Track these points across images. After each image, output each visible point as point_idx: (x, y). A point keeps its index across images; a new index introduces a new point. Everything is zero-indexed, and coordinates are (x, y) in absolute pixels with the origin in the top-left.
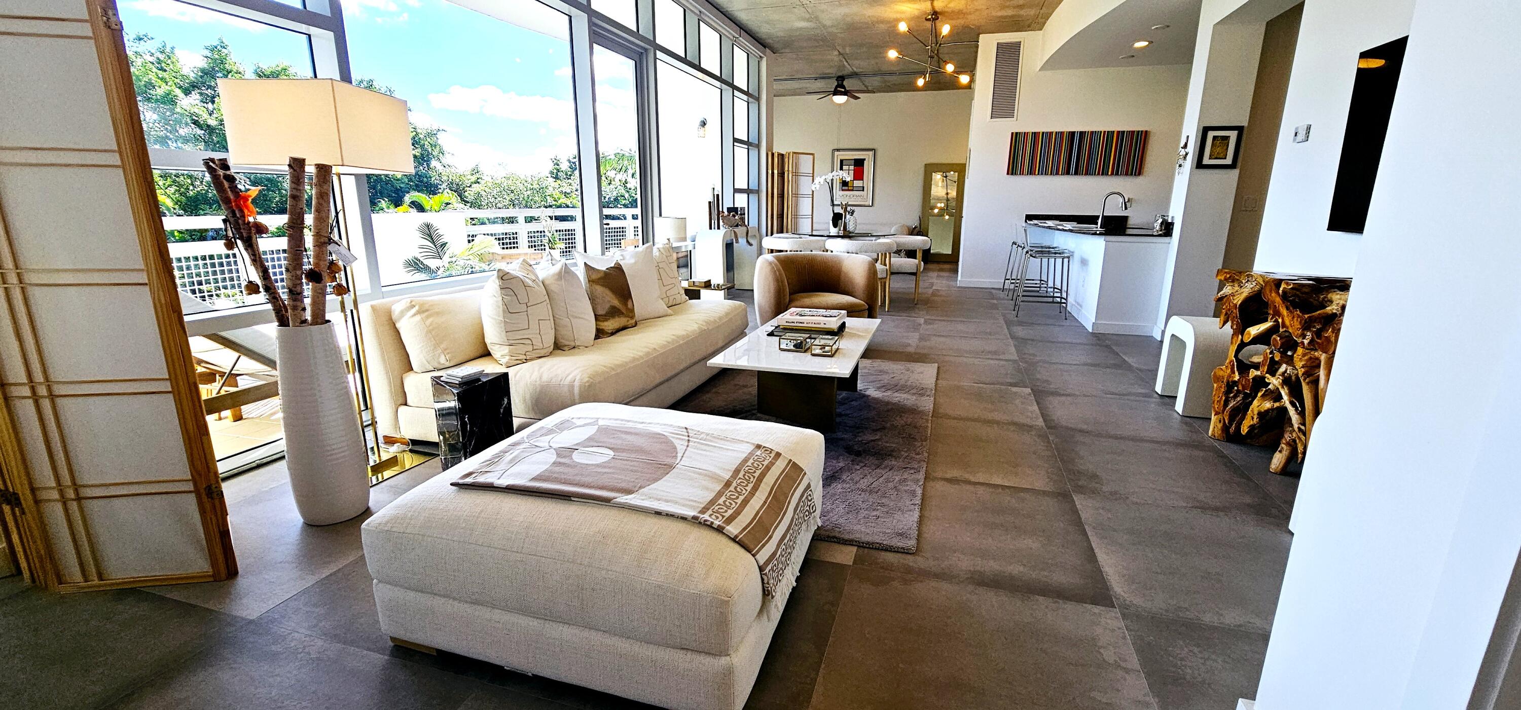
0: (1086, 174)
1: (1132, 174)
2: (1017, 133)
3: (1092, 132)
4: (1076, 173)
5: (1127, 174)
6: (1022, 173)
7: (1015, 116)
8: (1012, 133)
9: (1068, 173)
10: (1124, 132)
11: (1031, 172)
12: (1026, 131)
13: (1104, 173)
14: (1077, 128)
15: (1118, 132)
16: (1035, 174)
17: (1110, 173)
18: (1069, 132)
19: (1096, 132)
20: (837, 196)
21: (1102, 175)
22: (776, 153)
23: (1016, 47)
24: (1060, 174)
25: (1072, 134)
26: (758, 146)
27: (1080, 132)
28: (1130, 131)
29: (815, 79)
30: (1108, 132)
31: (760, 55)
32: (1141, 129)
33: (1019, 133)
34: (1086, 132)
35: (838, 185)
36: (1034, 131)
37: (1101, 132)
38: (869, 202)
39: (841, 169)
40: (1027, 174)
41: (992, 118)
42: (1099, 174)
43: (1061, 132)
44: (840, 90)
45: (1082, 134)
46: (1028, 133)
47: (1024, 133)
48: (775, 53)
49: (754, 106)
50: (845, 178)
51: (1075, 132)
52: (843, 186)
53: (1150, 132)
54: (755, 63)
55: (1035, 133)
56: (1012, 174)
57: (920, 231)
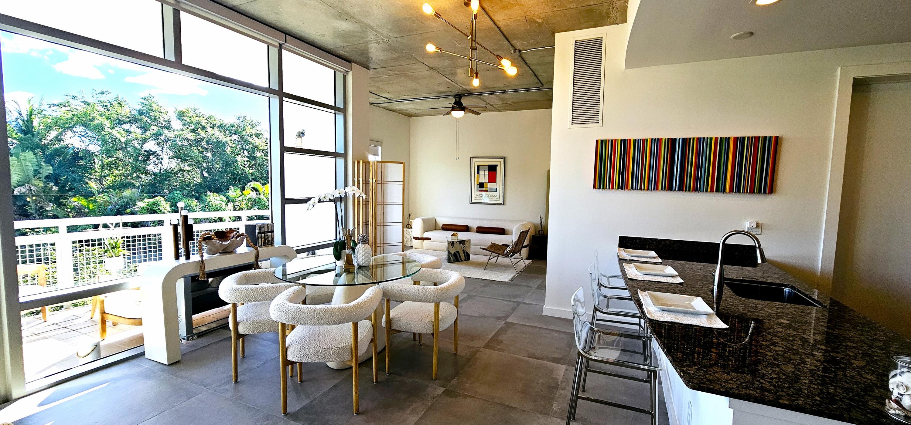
0: (695, 190)
1: (760, 192)
2: (602, 141)
3: (699, 139)
4: (681, 189)
5: (752, 192)
6: (611, 187)
7: (600, 121)
8: (597, 141)
9: (670, 188)
10: (744, 138)
11: (622, 186)
12: (613, 138)
13: (719, 189)
14: (679, 134)
15: (736, 139)
16: (627, 189)
17: (727, 189)
18: (668, 139)
19: (704, 138)
20: (475, 196)
21: (716, 192)
22: (361, 162)
23: (598, 43)
24: (660, 188)
25: (673, 141)
26: (344, 156)
27: (683, 139)
28: (752, 137)
29: (439, 98)
30: (721, 138)
31: (343, 69)
32: (767, 134)
33: (606, 140)
34: (690, 139)
35: (475, 186)
36: (623, 138)
37: (711, 139)
38: (501, 201)
39: (478, 173)
40: (618, 188)
41: (572, 124)
42: (712, 191)
43: (658, 139)
44: (458, 106)
45: (686, 141)
46: (616, 140)
47: (612, 141)
48: (369, 69)
49: (340, 118)
50: (481, 181)
51: (675, 139)
52: (480, 187)
53: (782, 138)
54: (340, 76)
55: (625, 140)
56: (600, 188)
57: (541, 230)
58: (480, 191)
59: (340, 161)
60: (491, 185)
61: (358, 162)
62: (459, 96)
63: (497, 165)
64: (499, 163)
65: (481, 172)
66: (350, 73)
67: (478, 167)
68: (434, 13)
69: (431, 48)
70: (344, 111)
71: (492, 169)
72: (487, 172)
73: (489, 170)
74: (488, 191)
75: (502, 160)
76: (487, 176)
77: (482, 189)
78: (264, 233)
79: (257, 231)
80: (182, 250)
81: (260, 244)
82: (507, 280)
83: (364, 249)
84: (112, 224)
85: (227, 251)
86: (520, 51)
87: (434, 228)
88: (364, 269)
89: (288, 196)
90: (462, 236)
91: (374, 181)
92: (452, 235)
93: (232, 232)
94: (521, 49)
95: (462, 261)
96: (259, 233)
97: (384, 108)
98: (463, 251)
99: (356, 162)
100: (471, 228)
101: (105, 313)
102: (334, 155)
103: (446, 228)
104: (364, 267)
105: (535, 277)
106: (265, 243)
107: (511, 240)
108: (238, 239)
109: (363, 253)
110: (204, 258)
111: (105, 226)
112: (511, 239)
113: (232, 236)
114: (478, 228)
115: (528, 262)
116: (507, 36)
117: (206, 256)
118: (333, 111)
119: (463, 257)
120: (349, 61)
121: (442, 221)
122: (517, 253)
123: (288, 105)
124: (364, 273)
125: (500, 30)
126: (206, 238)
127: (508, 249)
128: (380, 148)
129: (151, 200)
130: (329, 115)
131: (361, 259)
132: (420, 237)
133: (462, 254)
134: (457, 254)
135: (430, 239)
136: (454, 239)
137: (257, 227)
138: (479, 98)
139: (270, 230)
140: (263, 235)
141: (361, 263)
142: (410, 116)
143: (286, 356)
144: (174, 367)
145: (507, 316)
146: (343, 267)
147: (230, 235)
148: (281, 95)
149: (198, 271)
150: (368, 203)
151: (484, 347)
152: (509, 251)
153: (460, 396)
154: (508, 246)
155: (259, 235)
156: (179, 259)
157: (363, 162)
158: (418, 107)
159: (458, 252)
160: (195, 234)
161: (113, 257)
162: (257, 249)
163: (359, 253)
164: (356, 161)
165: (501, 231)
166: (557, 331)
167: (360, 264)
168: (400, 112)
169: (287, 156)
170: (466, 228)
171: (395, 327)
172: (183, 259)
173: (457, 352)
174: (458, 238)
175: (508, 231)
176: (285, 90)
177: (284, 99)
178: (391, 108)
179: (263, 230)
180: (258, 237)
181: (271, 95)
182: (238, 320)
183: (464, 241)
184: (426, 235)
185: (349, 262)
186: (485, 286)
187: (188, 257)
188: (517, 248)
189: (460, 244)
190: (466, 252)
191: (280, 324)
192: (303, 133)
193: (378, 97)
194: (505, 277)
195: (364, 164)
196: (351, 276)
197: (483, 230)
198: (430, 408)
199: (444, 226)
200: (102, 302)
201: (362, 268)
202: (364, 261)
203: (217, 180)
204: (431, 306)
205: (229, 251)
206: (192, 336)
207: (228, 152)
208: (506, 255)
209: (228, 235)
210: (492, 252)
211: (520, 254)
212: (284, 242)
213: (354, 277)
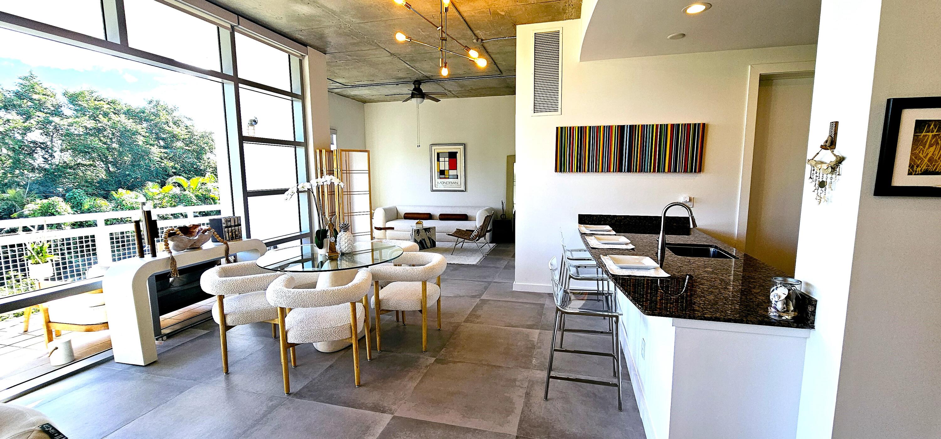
1: (691, 171)
2: (562, 128)
3: (643, 126)
4: (629, 170)
5: (686, 171)
6: (571, 170)
7: (559, 110)
8: (557, 128)
9: (620, 170)
10: (679, 125)
11: (580, 169)
12: (572, 125)
13: (659, 169)
14: (627, 122)
15: (673, 126)
16: (584, 171)
17: (666, 170)
18: (618, 126)
19: (647, 125)
20: (436, 183)
21: (657, 172)
22: (324, 151)
23: (555, 37)
24: (612, 171)
25: (621, 128)
26: (305, 144)
27: (630, 126)
28: (685, 124)
29: (397, 84)
30: (661, 125)
31: (299, 53)
32: (697, 122)
33: (565, 127)
34: (636, 126)
35: (436, 174)
36: (580, 125)
37: (653, 125)
38: (463, 188)
39: (438, 160)
40: (577, 171)
41: (534, 112)
42: (654, 171)
43: (609, 126)
44: (418, 93)
45: (632, 128)
46: (573, 127)
47: (570, 128)
48: (325, 54)
49: (298, 105)
50: (442, 168)
51: (624, 126)
52: (440, 174)
53: (707, 125)
54: (295, 61)
55: (581, 127)
56: (561, 171)
57: (503, 214)
58: (440, 178)
59: (301, 151)
60: (452, 172)
61: (321, 151)
62: (418, 82)
63: (457, 152)
64: (459, 150)
65: (441, 159)
66: (307, 57)
67: (438, 154)
68: (405, 3)
69: (401, 37)
70: (302, 97)
71: (452, 156)
72: (447, 159)
73: (449, 157)
74: (449, 178)
75: (462, 147)
76: (447, 163)
77: (443, 176)
78: (231, 226)
79: (224, 225)
80: (147, 247)
81: (228, 239)
82: (474, 263)
83: (346, 236)
84: (33, 227)
85: (195, 246)
86: (482, 40)
87: (396, 217)
88: (347, 256)
89: (249, 188)
90: (427, 224)
91: (339, 170)
92: (417, 223)
93: (196, 228)
94: (484, 39)
95: (428, 248)
96: (226, 227)
97: (337, 94)
98: (429, 238)
99: (318, 151)
100: (433, 215)
101: (50, 322)
102: (294, 144)
103: (408, 216)
104: (347, 254)
105: (502, 259)
106: (233, 237)
107: (475, 226)
108: (206, 234)
109: (346, 240)
110: (173, 254)
111: (25, 229)
112: (476, 224)
113: (197, 231)
114: (441, 215)
115: (492, 245)
116: (471, 26)
117: (174, 253)
118: (290, 98)
119: (429, 245)
120: (305, 45)
121: (403, 210)
122: (482, 237)
123: (244, 91)
124: (347, 260)
125: (465, 20)
126: (171, 234)
127: (474, 234)
128: (334, 136)
129: (45, 201)
130: (285, 103)
131: (344, 246)
132: (382, 227)
133: (428, 241)
134: (423, 241)
135: (393, 228)
136: (419, 227)
137: (223, 221)
138: (439, 84)
139: (236, 224)
140: (230, 229)
141: (345, 250)
142: (364, 101)
143: (287, 339)
144: (151, 368)
145: (481, 295)
146: (327, 254)
147: (194, 231)
148: (237, 81)
149: (169, 268)
150: (333, 193)
151: (464, 322)
152: (475, 235)
153: (450, 362)
154: (473, 231)
155: (226, 229)
156: (144, 257)
157: (326, 151)
158: (374, 93)
159: (424, 240)
160: (160, 231)
161: (39, 263)
162: (226, 244)
163: (341, 240)
164: (319, 149)
165: (464, 218)
166: (528, 303)
167: (343, 251)
168: (354, 98)
169: (246, 146)
170: (428, 216)
171: (384, 307)
172: (148, 257)
173: (440, 328)
174: (423, 226)
175: (471, 217)
176: (241, 75)
177: (240, 85)
178: (345, 93)
179: (229, 224)
180: (225, 232)
181: (225, 81)
182: (225, 312)
183: (429, 228)
184: (389, 225)
185: (332, 249)
186: (455, 269)
187: (154, 255)
188: (481, 233)
189: (426, 231)
190: (432, 239)
191: (279, 309)
192: (255, 121)
193: (331, 82)
194: (473, 260)
195: (327, 153)
196: (334, 263)
197: (446, 217)
198: (425, 375)
199: (406, 215)
200: (46, 311)
201: (345, 255)
202: (347, 248)
203: (129, 175)
204: (419, 284)
205: (197, 246)
206: (162, 337)
207: (141, 143)
208: (472, 239)
209: (192, 230)
210: (459, 237)
211: (485, 239)
212: (249, 236)
213: (337, 264)
